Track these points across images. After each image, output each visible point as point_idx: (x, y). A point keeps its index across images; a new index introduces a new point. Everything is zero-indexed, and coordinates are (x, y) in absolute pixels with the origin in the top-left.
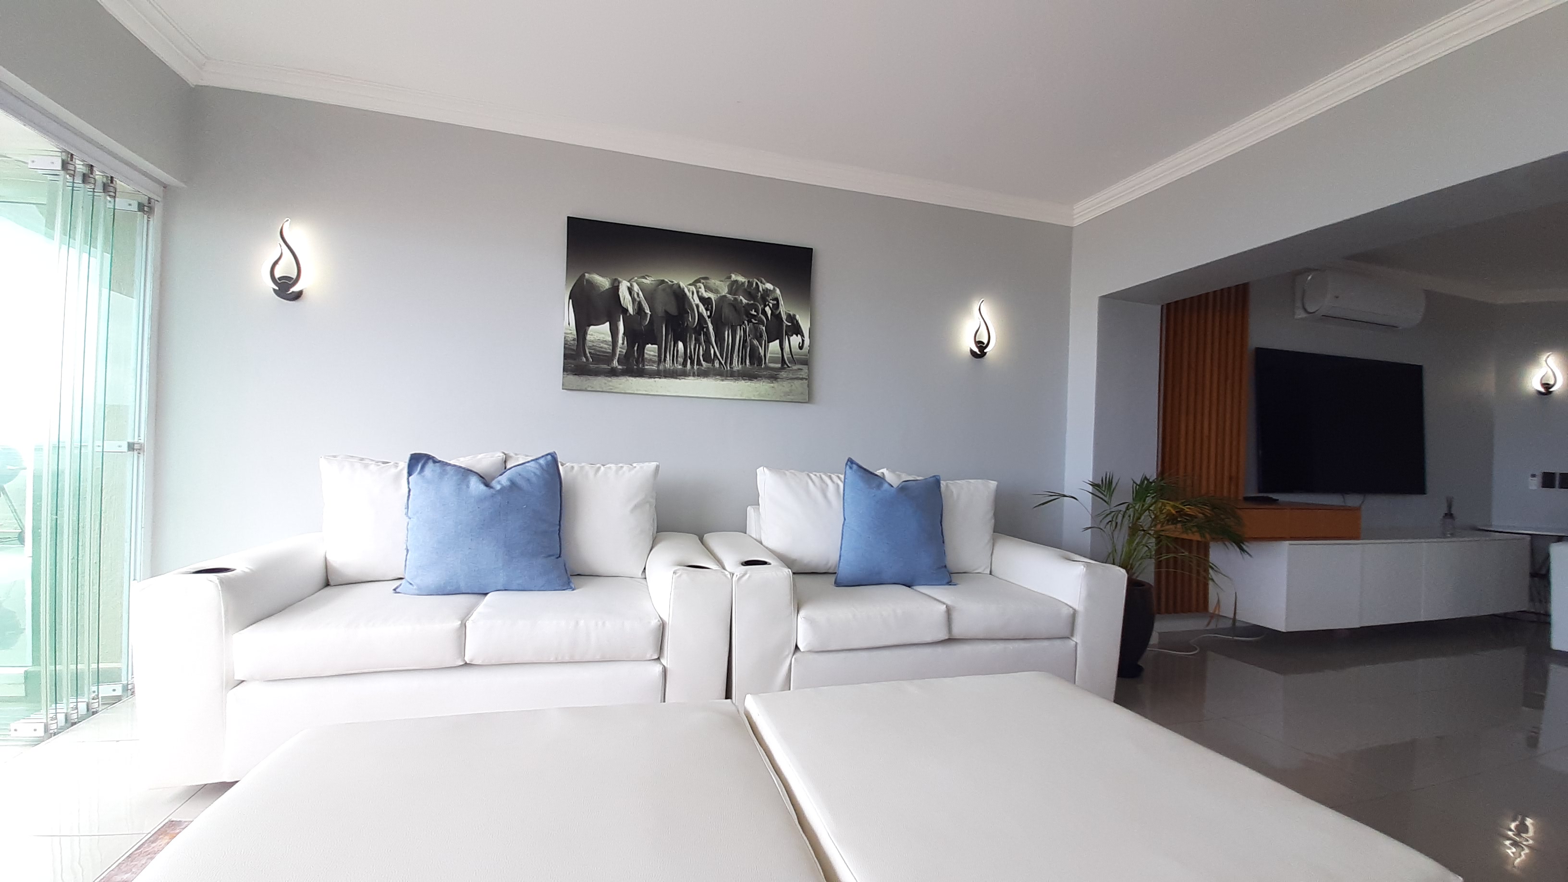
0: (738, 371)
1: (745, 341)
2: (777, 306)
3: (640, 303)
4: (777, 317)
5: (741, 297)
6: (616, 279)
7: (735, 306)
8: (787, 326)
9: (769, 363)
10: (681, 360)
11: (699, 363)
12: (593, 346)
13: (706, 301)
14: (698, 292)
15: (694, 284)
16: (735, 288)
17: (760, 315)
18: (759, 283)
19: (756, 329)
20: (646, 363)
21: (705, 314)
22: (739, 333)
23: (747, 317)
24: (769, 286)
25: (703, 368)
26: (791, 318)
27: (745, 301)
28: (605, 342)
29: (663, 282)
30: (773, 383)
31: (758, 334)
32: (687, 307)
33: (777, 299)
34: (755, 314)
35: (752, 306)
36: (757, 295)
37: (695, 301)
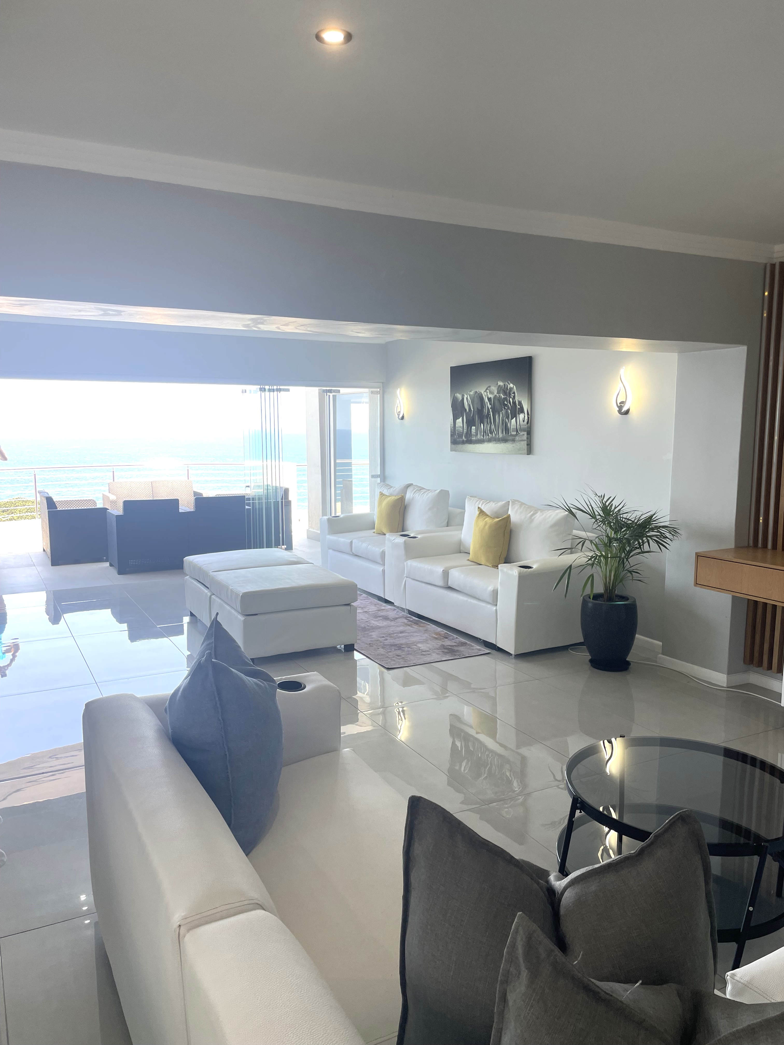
0: (501, 438)
1: (503, 420)
2: (514, 397)
3: (470, 405)
4: (514, 403)
5: (502, 395)
6: (463, 394)
7: (499, 399)
8: (518, 408)
9: (512, 432)
10: (482, 434)
11: (488, 435)
12: (458, 429)
13: (489, 399)
14: (487, 395)
15: (485, 391)
16: (500, 389)
17: (508, 404)
18: (508, 384)
19: (507, 412)
20: (472, 437)
21: (490, 407)
22: (501, 415)
23: (504, 406)
24: (512, 385)
25: (489, 437)
26: (520, 403)
27: (503, 397)
28: (460, 427)
29: (476, 392)
30: (513, 444)
31: (508, 416)
32: (484, 405)
33: (514, 393)
34: (507, 403)
35: (505, 399)
36: (507, 392)
37: (486, 400)
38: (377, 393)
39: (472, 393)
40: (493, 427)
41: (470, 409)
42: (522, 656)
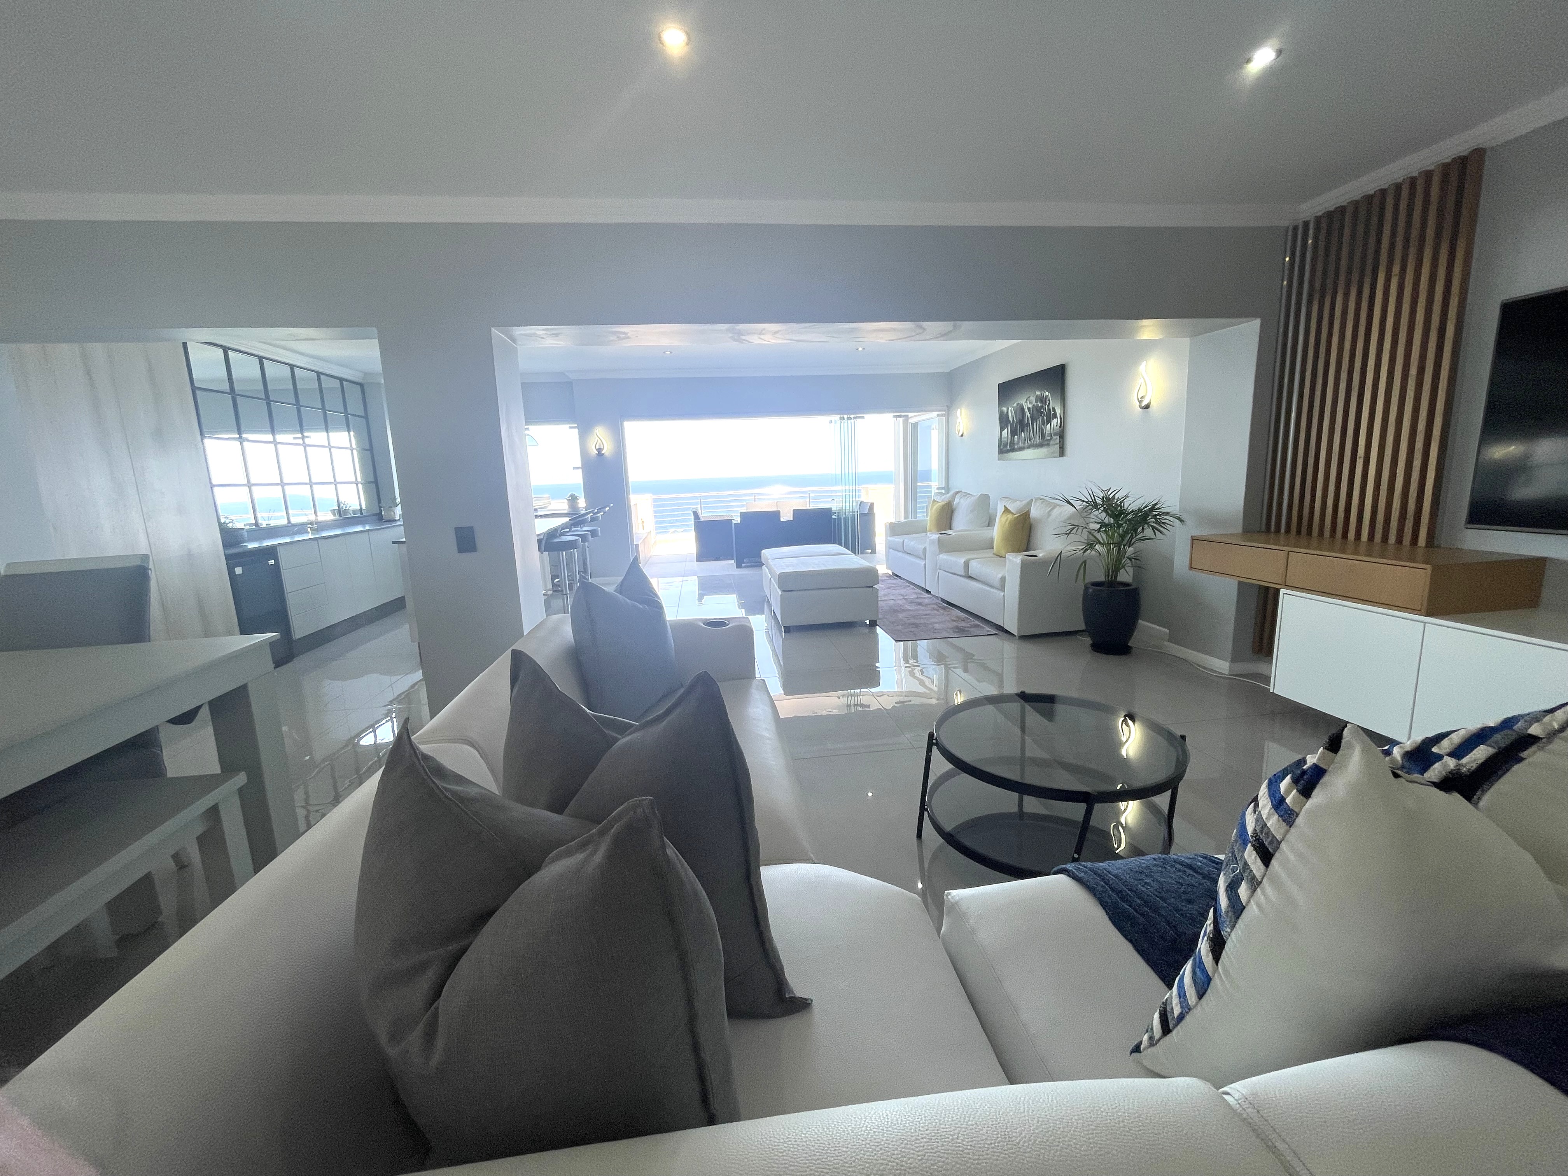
0: (1038, 443)
1: (1040, 427)
2: (1049, 403)
3: (1013, 416)
4: (1049, 410)
5: (1039, 403)
6: (1008, 408)
7: (1037, 408)
8: (1053, 414)
9: (1047, 437)
10: (1023, 441)
11: (1028, 442)
12: (1004, 440)
14: (1027, 405)
15: (1026, 402)
16: (1037, 398)
18: (1044, 393)
19: (1043, 419)
20: (1015, 445)
22: (1038, 422)
23: (1040, 413)
24: (1047, 393)
25: (1029, 444)
26: (1054, 409)
27: (1040, 405)
28: (1006, 437)
29: (1018, 403)
30: (1048, 448)
31: (1044, 422)
32: (1024, 414)
33: (1049, 400)
34: (1043, 411)
35: (1042, 407)
36: (1043, 400)
37: (1026, 410)
38: (942, 415)
39: (1015, 405)
40: (1031, 434)
41: (1013, 420)
42: (1024, 638)
